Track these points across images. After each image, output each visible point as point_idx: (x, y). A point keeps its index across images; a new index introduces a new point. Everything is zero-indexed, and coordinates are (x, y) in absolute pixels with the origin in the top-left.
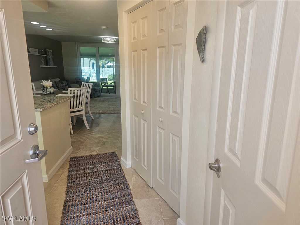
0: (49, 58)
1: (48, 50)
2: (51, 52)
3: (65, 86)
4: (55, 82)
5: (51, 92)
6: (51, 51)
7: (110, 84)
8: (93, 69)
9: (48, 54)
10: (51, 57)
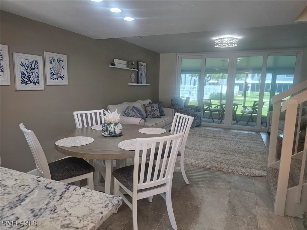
0: (141, 73)
1: (141, 63)
2: (145, 66)
3: (156, 111)
4: (144, 105)
5: (115, 134)
6: (145, 64)
7: (215, 107)
8: (194, 87)
9: (141, 69)
10: (144, 71)
